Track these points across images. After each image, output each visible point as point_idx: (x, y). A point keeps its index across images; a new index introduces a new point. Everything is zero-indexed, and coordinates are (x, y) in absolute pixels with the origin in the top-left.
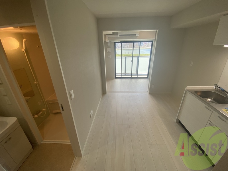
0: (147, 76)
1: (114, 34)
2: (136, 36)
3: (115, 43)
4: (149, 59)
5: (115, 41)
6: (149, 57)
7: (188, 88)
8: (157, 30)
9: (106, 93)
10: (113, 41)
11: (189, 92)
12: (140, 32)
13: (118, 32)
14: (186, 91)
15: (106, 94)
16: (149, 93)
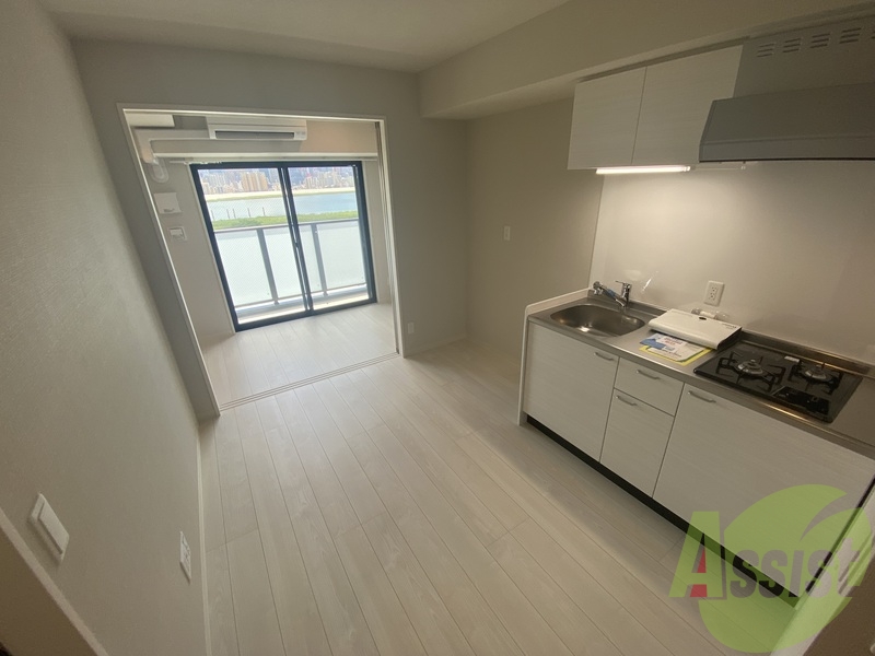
0: (366, 297)
1: (180, 123)
2: (295, 139)
3: (195, 168)
4: (354, 230)
5: (192, 159)
6: (357, 223)
7: (533, 308)
8: (382, 122)
9: (216, 416)
10: (184, 159)
11: (537, 321)
12: (308, 122)
13: (203, 118)
14: (528, 322)
15: (221, 420)
16: (406, 356)
